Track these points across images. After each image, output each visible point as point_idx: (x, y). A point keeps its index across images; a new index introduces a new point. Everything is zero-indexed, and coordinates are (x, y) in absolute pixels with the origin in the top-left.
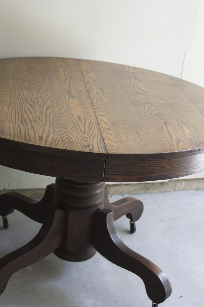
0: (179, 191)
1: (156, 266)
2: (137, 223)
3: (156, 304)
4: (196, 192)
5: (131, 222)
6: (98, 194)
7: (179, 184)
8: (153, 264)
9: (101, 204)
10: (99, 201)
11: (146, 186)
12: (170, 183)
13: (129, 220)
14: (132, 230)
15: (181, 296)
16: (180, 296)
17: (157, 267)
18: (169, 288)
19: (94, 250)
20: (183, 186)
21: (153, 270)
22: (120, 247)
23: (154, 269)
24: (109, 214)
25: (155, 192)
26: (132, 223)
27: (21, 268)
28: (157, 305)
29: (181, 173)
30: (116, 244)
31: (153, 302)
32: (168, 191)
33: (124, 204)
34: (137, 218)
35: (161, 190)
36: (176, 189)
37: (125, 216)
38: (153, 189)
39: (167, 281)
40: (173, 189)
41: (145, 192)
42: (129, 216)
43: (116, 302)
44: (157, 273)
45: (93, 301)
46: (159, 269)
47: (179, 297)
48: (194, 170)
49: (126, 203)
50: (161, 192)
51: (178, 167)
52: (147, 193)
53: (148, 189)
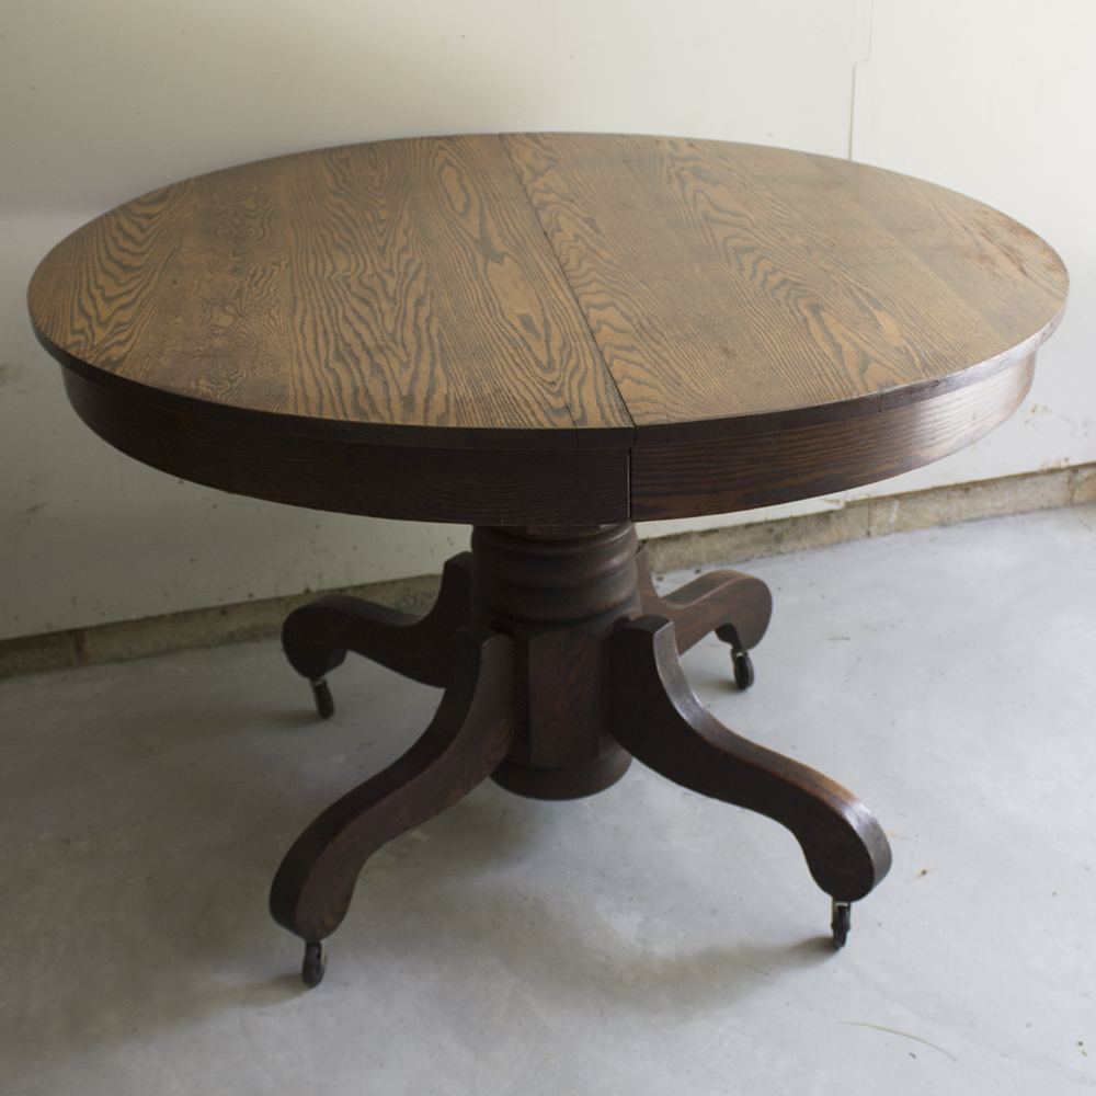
0: (885, 534)
1: (832, 783)
2: (755, 655)
3: (845, 904)
4: (939, 532)
5: (734, 652)
6: (615, 570)
7: (880, 514)
8: (821, 777)
9: (628, 601)
10: (623, 594)
11: (771, 530)
12: (851, 511)
13: (728, 647)
14: (743, 678)
15: (924, 873)
16: (919, 872)
17: (837, 787)
18: (883, 848)
19: (625, 753)
20: (894, 518)
21: (826, 798)
22: (707, 737)
23: (828, 793)
24: (658, 632)
25: (804, 549)
26: (739, 654)
27: (394, 837)
28: (849, 908)
29: (885, 467)
30: (694, 727)
31: (836, 899)
32: (848, 541)
33: (706, 596)
34: (755, 639)
35: (825, 537)
36: (873, 530)
37: (712, 636)
38: (798, 538)
39: (874, 827)
40: (864, 532)
41: (770, 550)
42: (726, 633)
43: (713, 912)
44: (837, 807)
45: (638, 919)
46: (845, 792)
47: (919, 876)
48: (925, 453)
49: (712, 592)
50: (823, 546)
51: (875, 448)
52: (779, 553)
53: (779, 539)
